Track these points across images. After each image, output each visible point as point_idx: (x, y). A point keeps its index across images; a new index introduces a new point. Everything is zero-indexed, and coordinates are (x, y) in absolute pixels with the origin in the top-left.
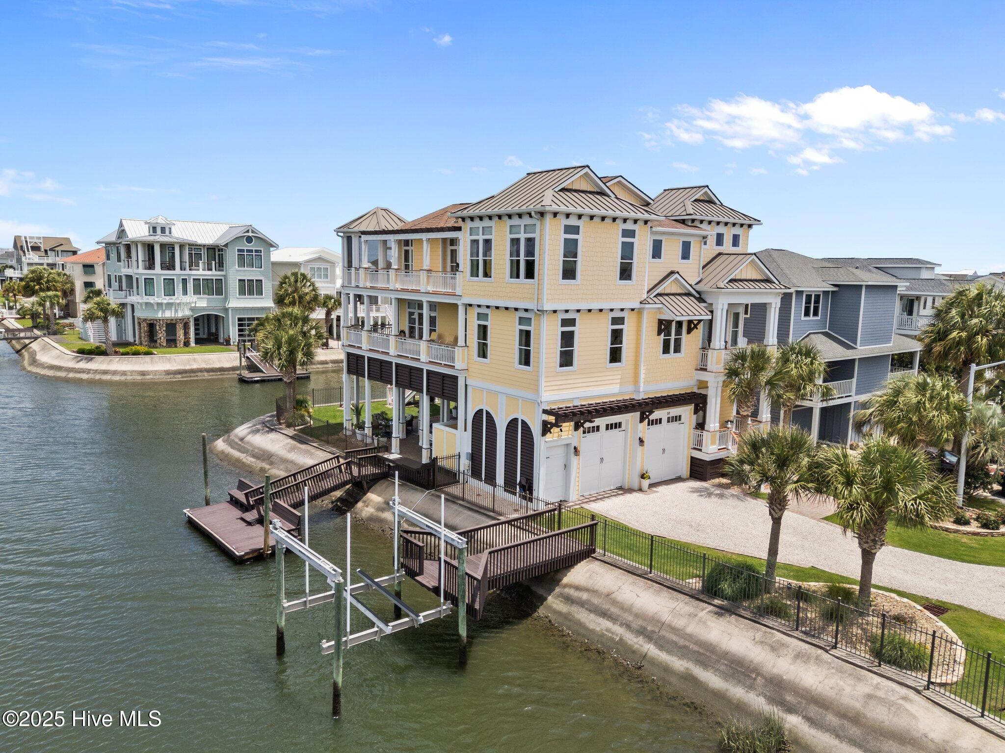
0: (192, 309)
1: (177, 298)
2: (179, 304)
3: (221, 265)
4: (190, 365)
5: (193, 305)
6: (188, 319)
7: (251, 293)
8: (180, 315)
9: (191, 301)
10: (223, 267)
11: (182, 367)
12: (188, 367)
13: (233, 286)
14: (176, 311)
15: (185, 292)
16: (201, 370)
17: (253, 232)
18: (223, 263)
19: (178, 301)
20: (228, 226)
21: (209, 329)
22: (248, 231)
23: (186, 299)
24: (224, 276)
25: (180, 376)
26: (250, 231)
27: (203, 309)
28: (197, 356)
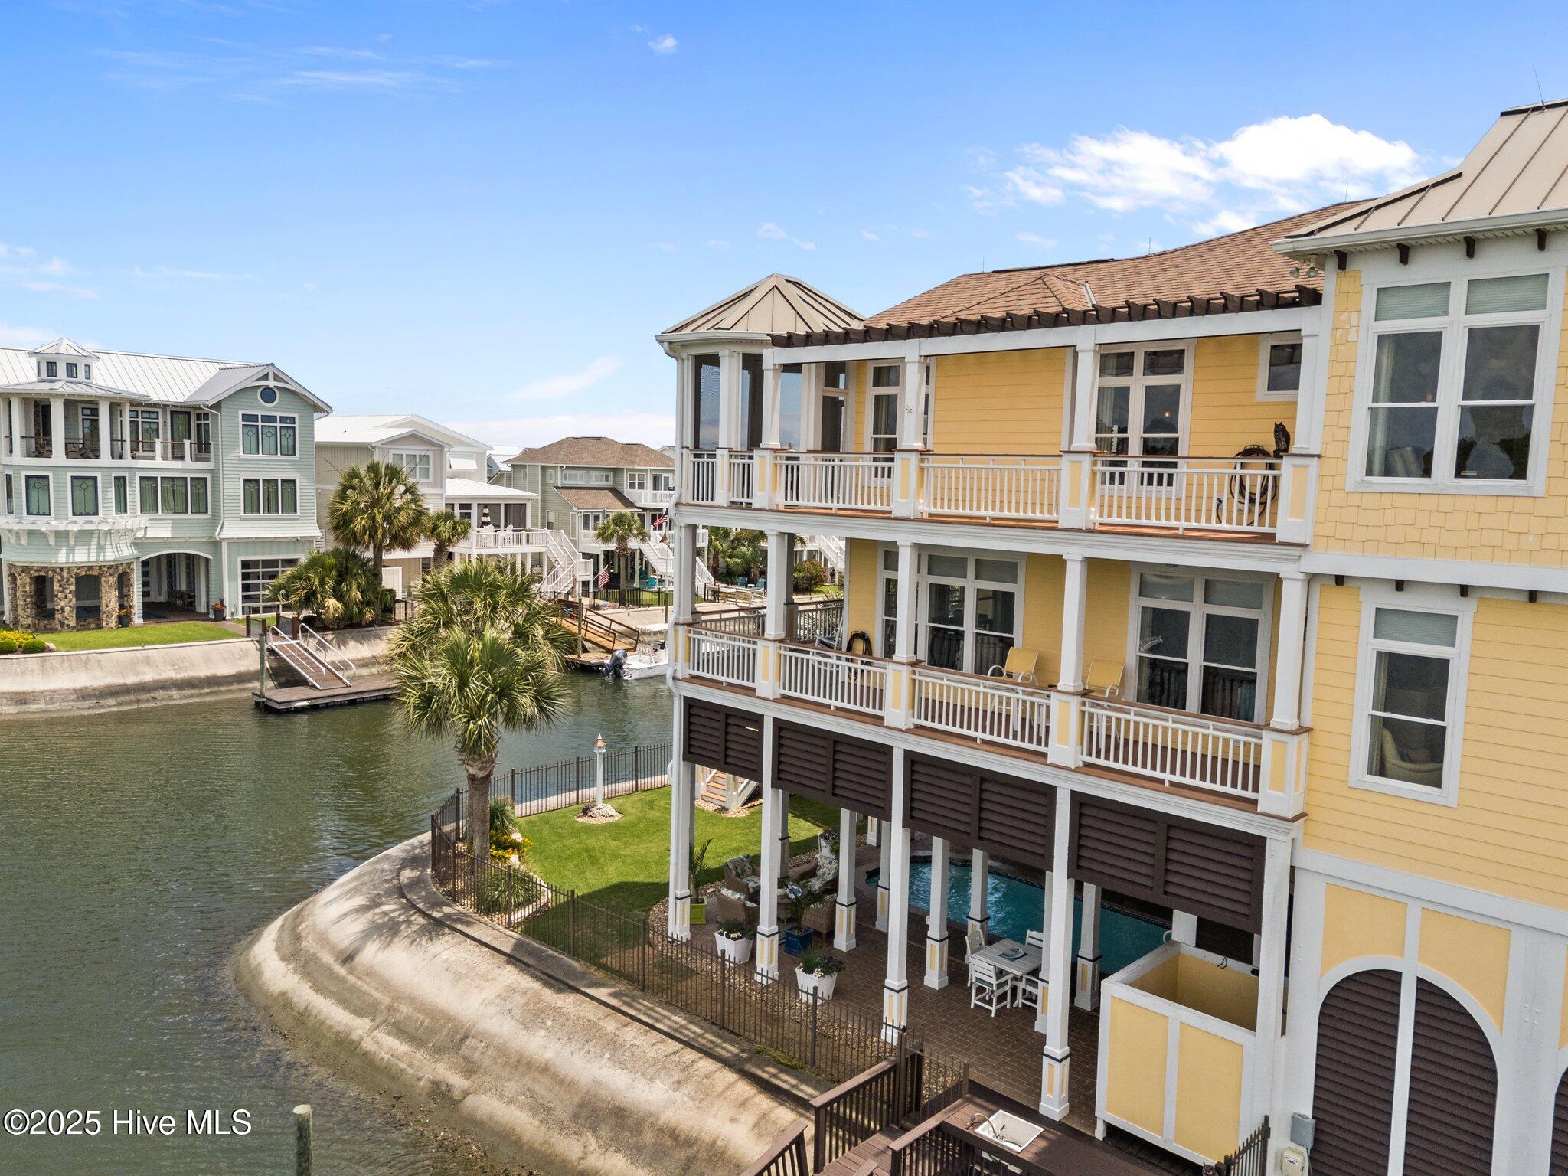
0: (137, 544)
1: (104, 521)
2: (108, 533)
3: (203, 448)
4: (137, 674)
5: (140, 535)
6: (129, 564)
7: (271, 508)
8: (110, 556)
9: (136, 525)
10: (208, 451)
11: (118, 680)
12: (131, 680)
13: (232, 492)
14: (101, 548)
15: (122, 506)
16: (163, 685)
17: (277, 378)
18: (208, 445)
19: (105, 527)
20: (218, 366)
21: (171, 583)
22: (266, 377)
23: (125, 522)
24: (213, 472)
25: (112, 702)
26: (271, 376)
27: (164, 542)
28: (152, 652)
